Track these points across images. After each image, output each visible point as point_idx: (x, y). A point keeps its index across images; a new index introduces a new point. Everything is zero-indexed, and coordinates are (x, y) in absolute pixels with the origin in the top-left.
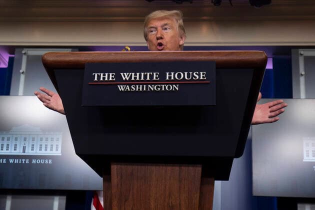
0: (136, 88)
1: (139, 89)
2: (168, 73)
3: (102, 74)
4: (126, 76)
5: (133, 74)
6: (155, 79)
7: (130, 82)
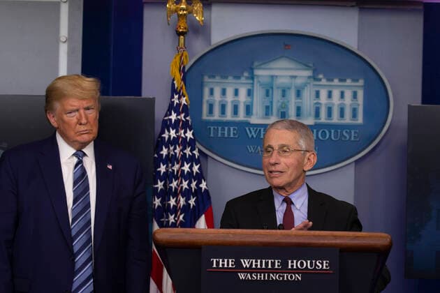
0: (257, 276)
1: (260, 278)
2: (290, 261)
3: (221, 260)
4: (247, 263)
5: (254, 261)
6: (276, 267)
7: (250, 270)
